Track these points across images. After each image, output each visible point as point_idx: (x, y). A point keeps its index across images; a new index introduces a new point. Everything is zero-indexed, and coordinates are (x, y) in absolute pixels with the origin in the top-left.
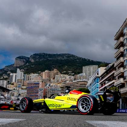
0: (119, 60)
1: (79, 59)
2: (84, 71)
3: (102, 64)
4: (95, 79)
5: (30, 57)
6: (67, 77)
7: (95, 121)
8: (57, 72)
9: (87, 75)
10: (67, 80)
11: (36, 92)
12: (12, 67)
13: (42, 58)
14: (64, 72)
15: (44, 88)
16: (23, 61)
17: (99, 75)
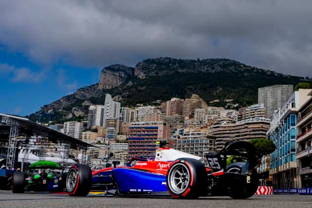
1: (251, 70)
2: (260, 98)
3: (302, 81)
4: (286, 118)
5: (137, 66)
6: (224, 113)
8: (200, 102)
9: (268, 108)
10: (222, 120)
11: (149, 147)
12: (95, 90)
13: (165, 70)
14: (215, 101)
15: (169, 139)
16: (119, 76)
17: (296, 107)
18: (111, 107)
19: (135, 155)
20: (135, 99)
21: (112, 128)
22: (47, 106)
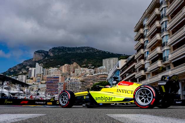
0: (140, 52)
1: (99, 51)
2: (104, 64)
3: (122, 56)
4: (115, 72)
5: (49, 50)
6: (87, 70)
7: (116, 115)
8: (77, 66)
9: (107, 68)
10: (87, 74)
11: (55, 86)
12: (31, 61)
13: (62, 52)
14: (84, 65)
15: (64, 82)
16: (42, 55)
17: (119, 67)
18: (38, 69)
19: (49, 89)
20: (49, 65)
22: (11, 68)
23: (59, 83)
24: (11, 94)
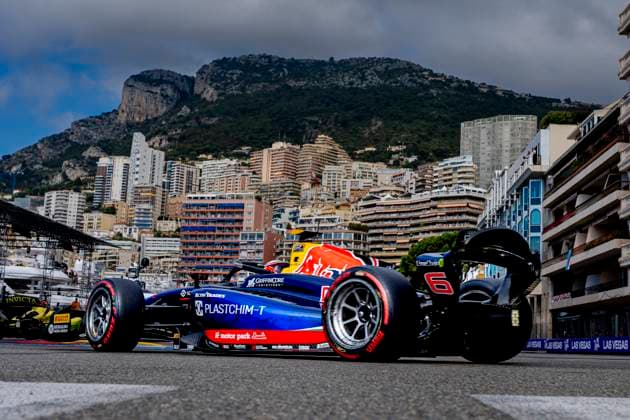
2: (465, 144)
3: (557, 108)
4: (521, 187)
5: (200, 72)
6: (384, 174)
8: (334, 152)
9: (481, 166)
10: (383, 191)
11: (225, 248)
12: (110, 123)
13: (259, 82)
14: (367, 149)
15: (268, 230)
16: (162, 95)
17: (542, 163)
18: (144, 161)
19: (196, 264)
20: (195, 144)
21: (146, 206)
22: (9, 157)
23: (245, 236)
24: (6, 281)
